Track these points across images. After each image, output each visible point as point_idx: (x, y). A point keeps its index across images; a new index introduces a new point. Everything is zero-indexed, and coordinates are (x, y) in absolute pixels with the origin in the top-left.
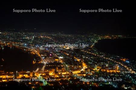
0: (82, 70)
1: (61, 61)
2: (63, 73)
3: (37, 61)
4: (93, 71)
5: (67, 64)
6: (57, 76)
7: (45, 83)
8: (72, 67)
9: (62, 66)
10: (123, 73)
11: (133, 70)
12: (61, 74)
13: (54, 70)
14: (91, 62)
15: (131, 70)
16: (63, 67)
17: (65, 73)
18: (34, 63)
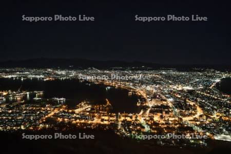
0: (196, 116)
1: (170, 105)
2: (171, 119)
3: (142, 103)
4: (210, 118)
5: (176, 107)
6: (164, 122)
8: (182, 112)
9: (170, 110)
12: (168, 119)
13: (160, 114)
14: (208, 106)
16: (172, 111)
17: (173, 119)
18: (138, 105)
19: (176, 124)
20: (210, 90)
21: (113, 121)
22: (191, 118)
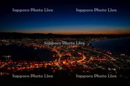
0: (83, 59)
1: (70, 55)
2: (71, 62)
3: (56, 55)
4: (90, 60)
5: (73, 56)
6: (68, 64)
7: (61, 68)
8: (76, 58)
10: (108, 60)
11: (114, 58)
13: (66, 60)
14: (88, 54)
15: (113, 58)
16: (71, 58)
17: (73, 62)
18: (54, 56)
19: (74, 65)
20: (87, 46)
21: (41, 66)
22: (81, 61)
